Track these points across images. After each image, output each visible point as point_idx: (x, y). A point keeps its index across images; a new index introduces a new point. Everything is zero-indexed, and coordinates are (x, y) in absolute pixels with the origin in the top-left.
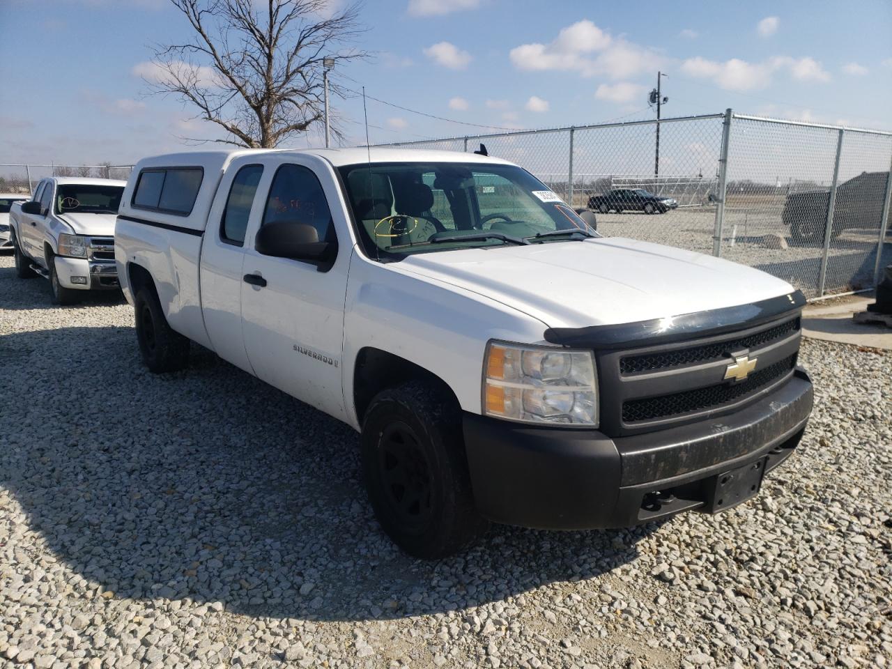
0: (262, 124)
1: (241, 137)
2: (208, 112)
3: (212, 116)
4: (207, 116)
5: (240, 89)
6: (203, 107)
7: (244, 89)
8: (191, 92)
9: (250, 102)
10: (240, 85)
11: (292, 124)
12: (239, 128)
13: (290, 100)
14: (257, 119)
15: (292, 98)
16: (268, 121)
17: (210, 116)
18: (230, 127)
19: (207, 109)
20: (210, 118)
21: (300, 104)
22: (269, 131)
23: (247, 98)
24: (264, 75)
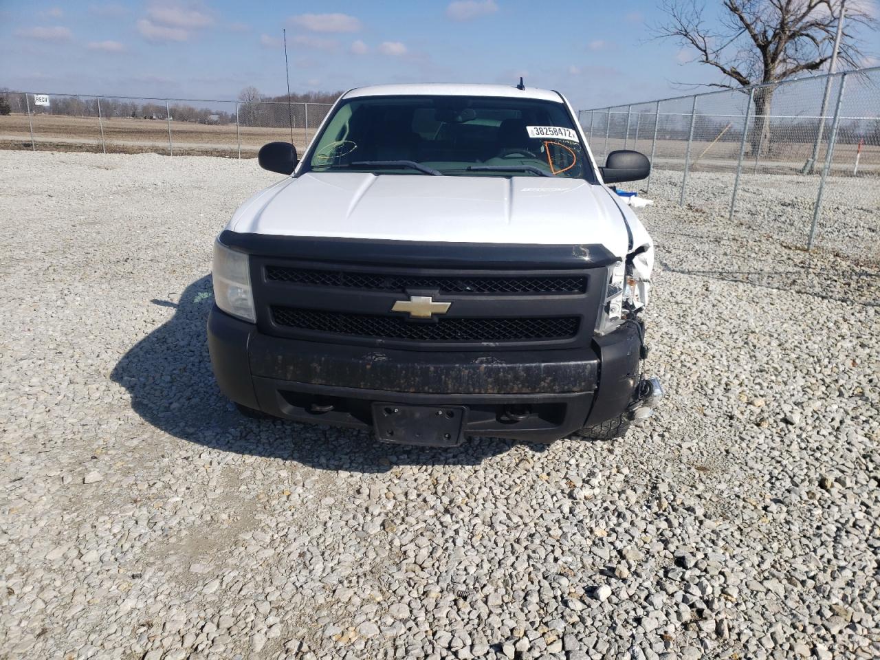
0: (766, 65)
1: (739, 80)
2: (706, 55)
3: (710, 59)
4: (704, 58)
5: (748, 27)
6: (700, 49)
7: (753, 26)
8: (692, 34)
9: (756, 40)
10: (749, 22)
11: (803, 63)
12: (738, 70)
13: (808, 35)
14: (762, 58)
15: (809, 32)
16: (773, 61)
17: (707, 59)
18: (728, 69)
19: (705, 51)
20: (707, 61)
21: (819, 39)
22: (772, 72)
23: (754, 37)
24: (781, 9)
